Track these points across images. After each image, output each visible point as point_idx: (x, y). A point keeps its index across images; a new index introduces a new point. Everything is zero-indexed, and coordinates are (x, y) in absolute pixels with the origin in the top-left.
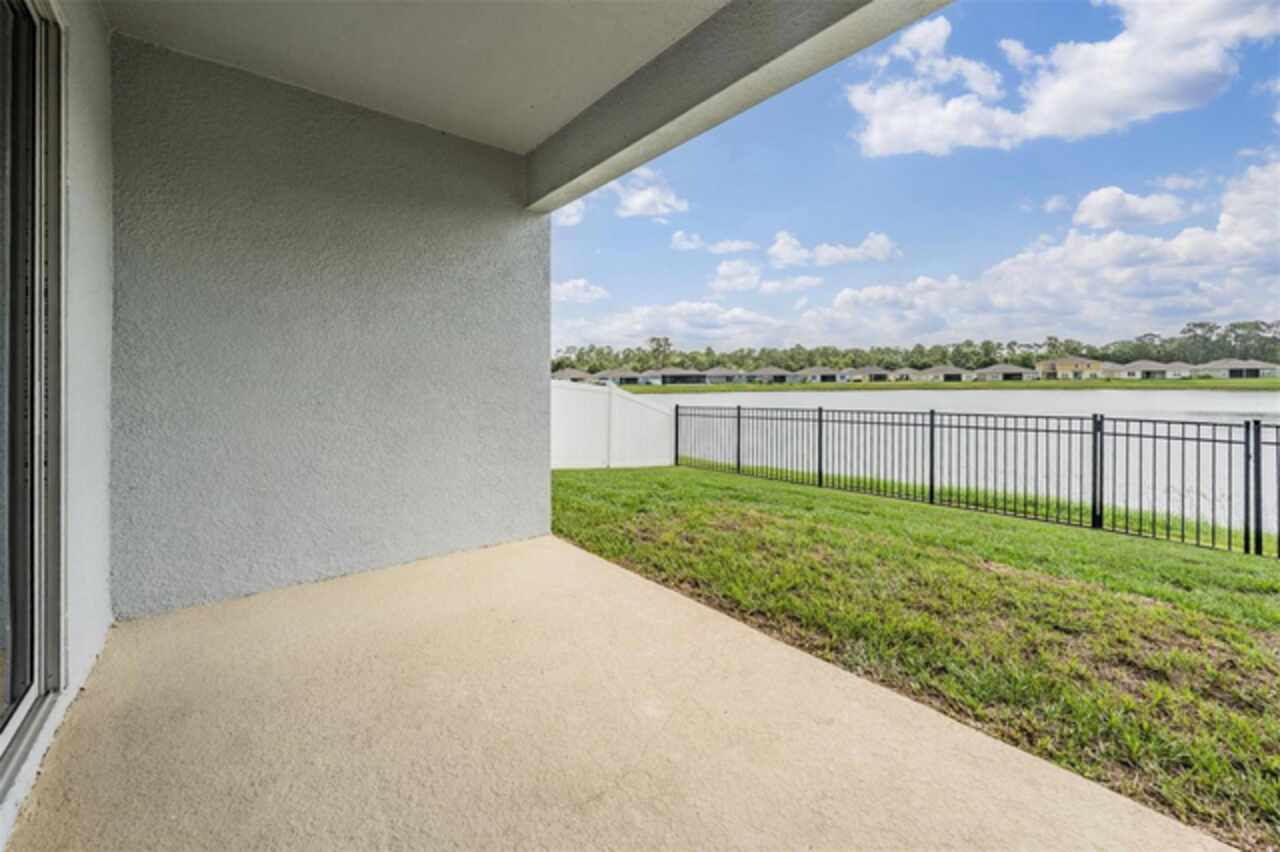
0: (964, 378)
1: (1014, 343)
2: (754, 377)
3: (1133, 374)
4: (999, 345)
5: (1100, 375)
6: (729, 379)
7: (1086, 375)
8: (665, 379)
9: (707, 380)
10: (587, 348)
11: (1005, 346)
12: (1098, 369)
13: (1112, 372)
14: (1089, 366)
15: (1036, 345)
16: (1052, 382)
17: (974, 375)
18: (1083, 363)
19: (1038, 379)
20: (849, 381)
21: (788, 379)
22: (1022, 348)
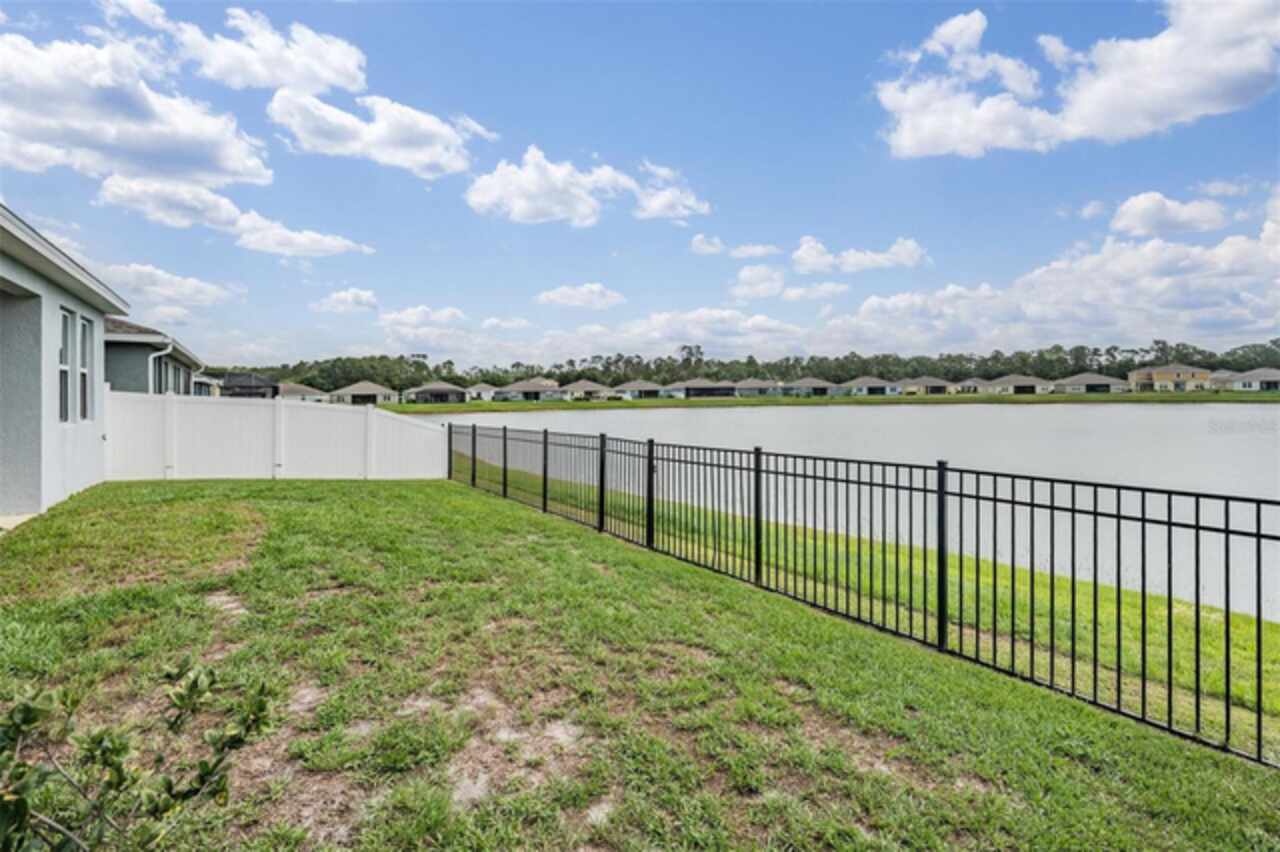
0: (1038, 390)
1: (1116, 349)
2: (792, 389)
3: (1250, 386)
4: (1096, 352)
5: (1207, 385)
6: (762, 391)
7: (1190, 386)
8: (689, 392)
9: (737, 393)
10: (614, 357)
11: (1103, 351)
12: (1205, 379)
13: (1225, 382)
14: (1193, 376)
15: (1142, 350)
16: (1147, 394)
17: (1051, 386)
18: (1187, 372)
19: (1130, 391)
20: (900, 393)
21: (829, 392)
22: (1125, 354)
